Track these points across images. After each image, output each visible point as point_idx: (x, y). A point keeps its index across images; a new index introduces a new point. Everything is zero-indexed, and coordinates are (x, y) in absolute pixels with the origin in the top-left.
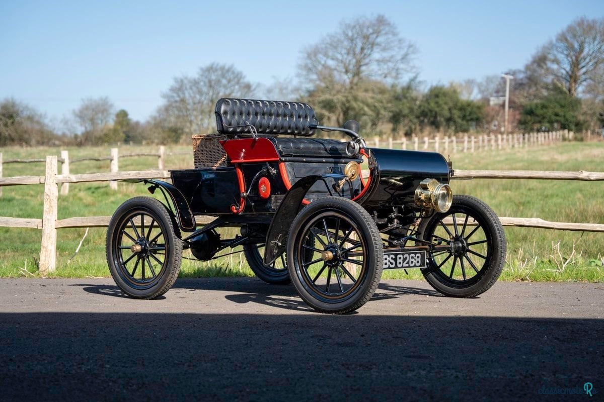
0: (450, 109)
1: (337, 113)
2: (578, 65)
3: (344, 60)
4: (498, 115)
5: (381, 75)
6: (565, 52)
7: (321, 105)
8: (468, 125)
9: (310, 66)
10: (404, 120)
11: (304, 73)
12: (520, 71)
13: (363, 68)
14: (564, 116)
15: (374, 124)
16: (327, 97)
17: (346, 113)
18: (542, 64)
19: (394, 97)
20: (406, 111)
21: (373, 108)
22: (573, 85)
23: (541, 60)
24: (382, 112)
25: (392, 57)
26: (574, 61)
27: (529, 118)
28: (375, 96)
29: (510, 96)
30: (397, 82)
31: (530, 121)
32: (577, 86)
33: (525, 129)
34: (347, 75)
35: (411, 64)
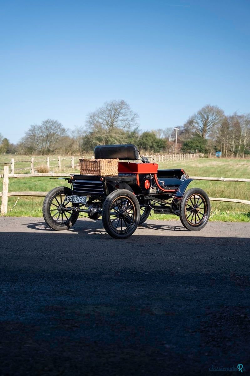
0: (152, 142)
1: (103, 143)
2: (206, 125)
3: (106, 119)
4: (172, 145)
5: (122, 126)
6: (201, 119)
7: (96, 139)
8: (160, 149)
9: (91, 121)
11: (89, 124)
12: (182, 127)
13: (115, 123)
14: (200, 147)
16: (99, 135)
17: (107, 143)
18: (191, 124)
19: (128, 136)
20: (133, 143)
21: (119, 141)
22: (204, 133)
23: (191, 122)
24: (123, 143)
25: (127, 119)
26: (205, 123)
27: (186, 147)
28: (119, 135)
29: (178, 137)
30: (129, 130)
31: (186, 148)
32: (206, 134)
33: (184, 152)
34: (107, 126)
35: (136, 122)
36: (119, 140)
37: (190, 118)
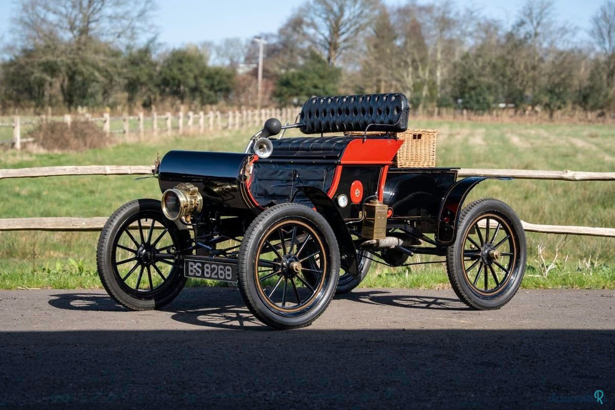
0: (195, 78)
1: (61, 79)
2: (339, 30)
3: (69, 15)
4: (250, 85)
5: (114, 34)
6: (324, 16)
7: (41, 68)
8: (216, 96)
9: (27, 20)
10: (141, 89)
11: (20, 28)
12: (273, 36)
13: (93, 25)
14: (324, 89)
15: (106, 93)
16: (50, 58)
17: (71, 78)
18: (298, 29)
19: (129, 60)
20: (144, 78)
21: (105, 73)
22: (333, 53)
23: (296, 24)
24: (116, 78)
25: (127, 13)
26: (334, 25)
27: (285, 89)
28: (106, 58)
29: (264, 63)
30: (132, 43)
31: (286, 93)
32: (337, 55)
33: (280, 102)
34: (72, 32)
35: (150, 23)
36: (107, 71)
37: (296, 12)
